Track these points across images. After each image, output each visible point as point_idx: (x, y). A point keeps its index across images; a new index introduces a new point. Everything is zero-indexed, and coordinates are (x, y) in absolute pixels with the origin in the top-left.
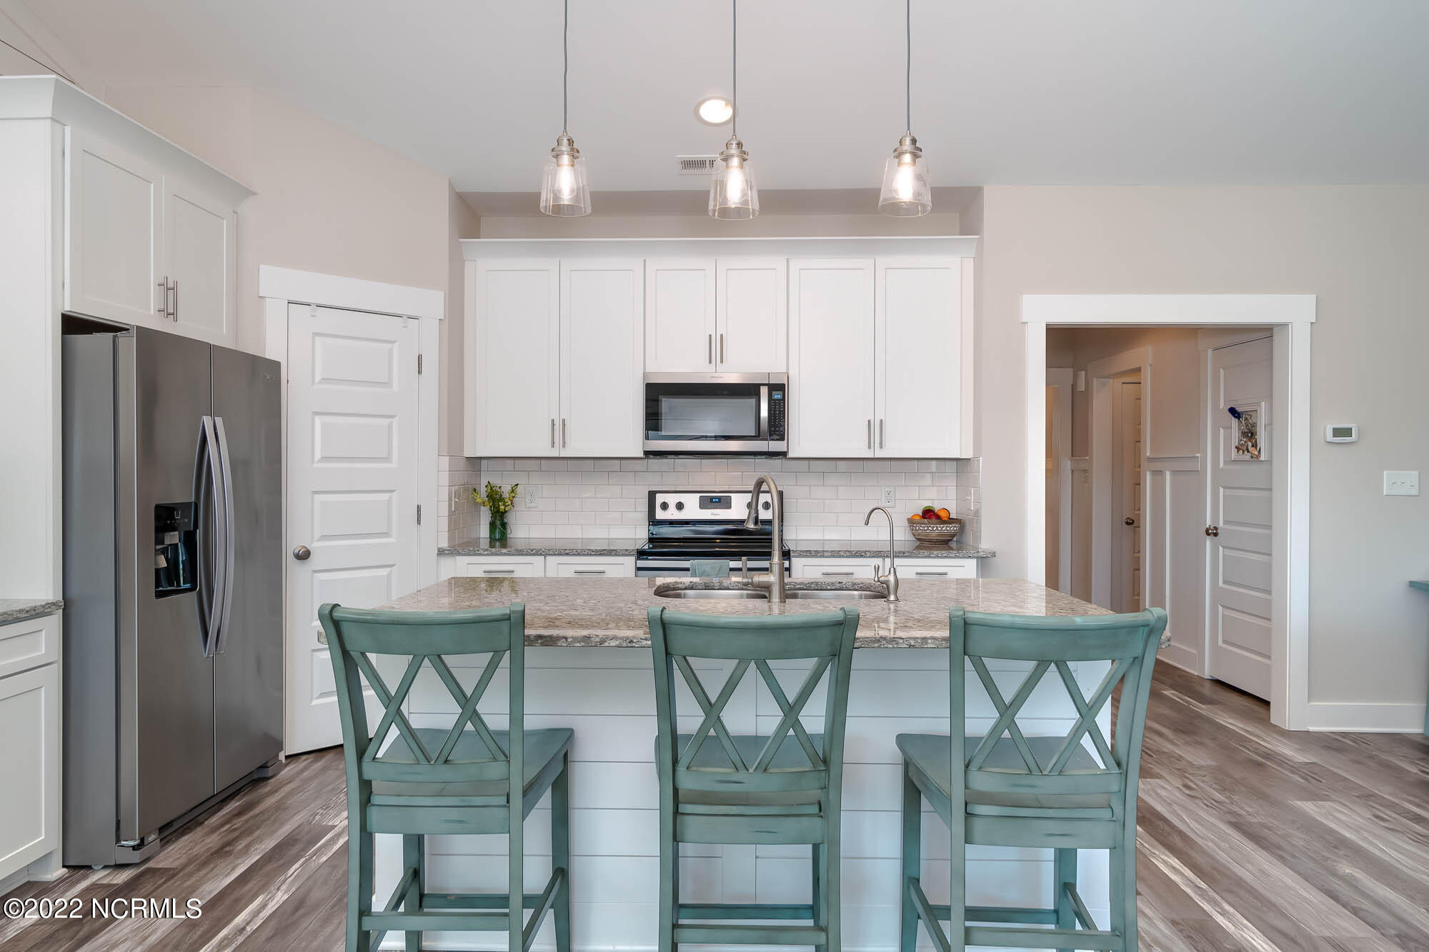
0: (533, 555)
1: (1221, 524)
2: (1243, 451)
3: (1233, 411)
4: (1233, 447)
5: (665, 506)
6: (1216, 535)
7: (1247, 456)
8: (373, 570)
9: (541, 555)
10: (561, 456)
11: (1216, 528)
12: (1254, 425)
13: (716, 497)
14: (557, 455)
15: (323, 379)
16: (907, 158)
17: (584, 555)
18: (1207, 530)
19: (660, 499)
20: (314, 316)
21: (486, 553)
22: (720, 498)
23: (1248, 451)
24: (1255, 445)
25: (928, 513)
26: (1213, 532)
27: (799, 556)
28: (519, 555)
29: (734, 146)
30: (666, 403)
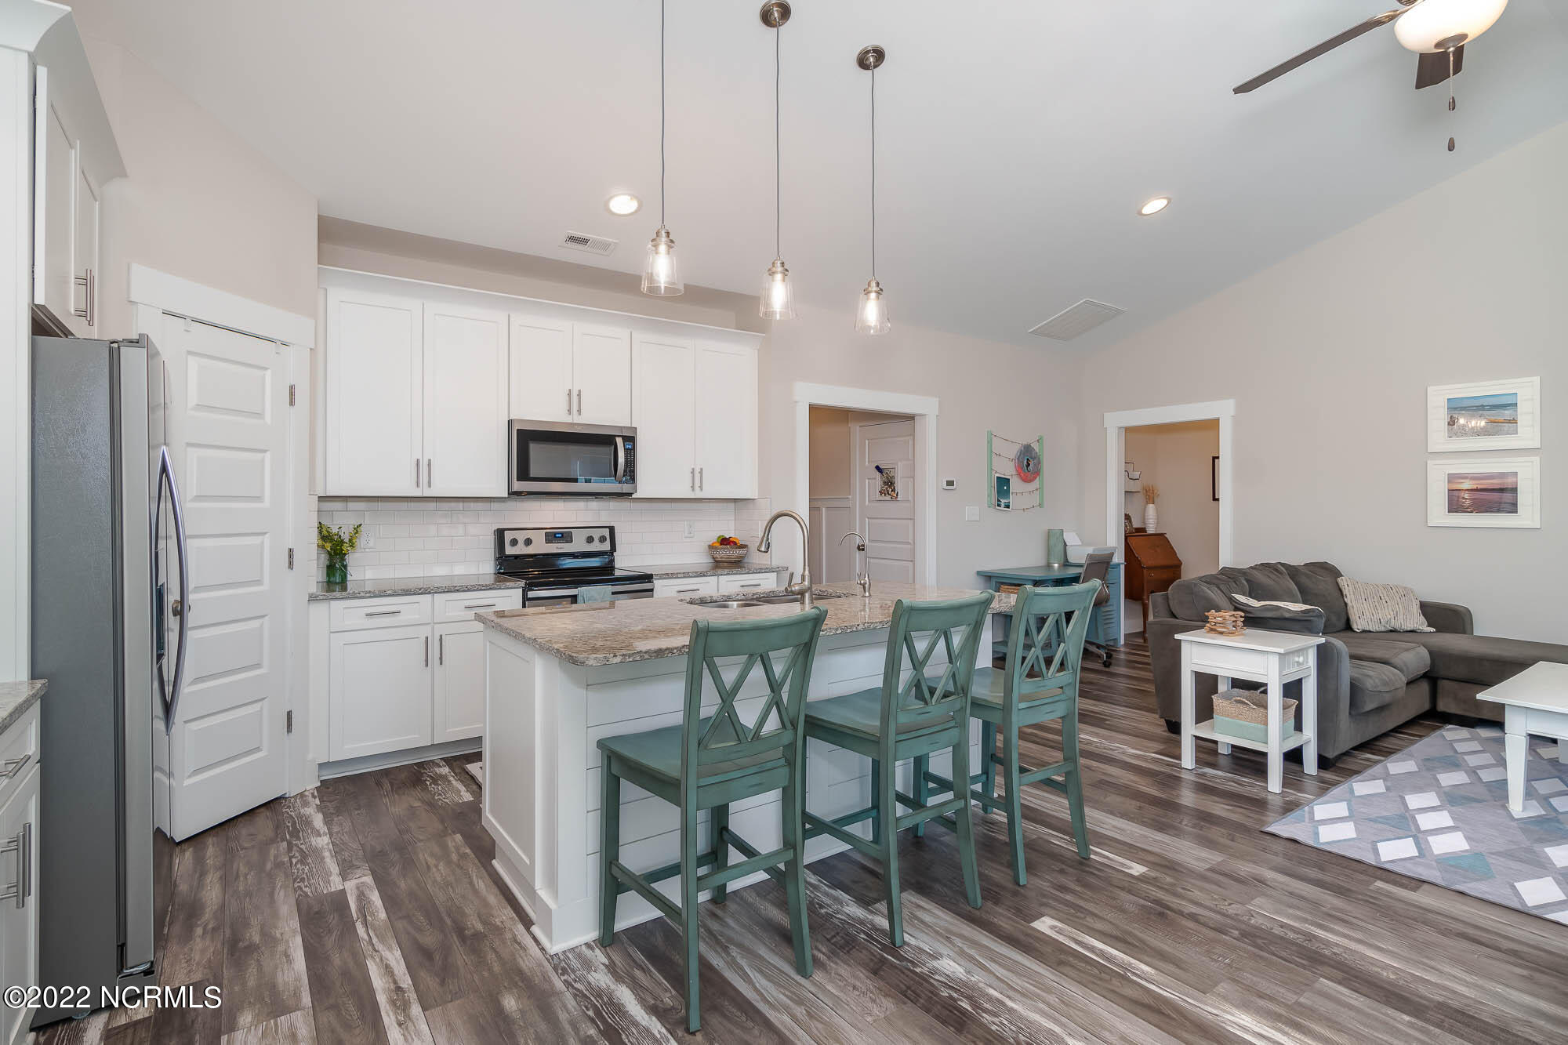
0: (422, 594)
1: (867, 542)
2: (885, 495)
3: (878, 468)
4: (878, 492)
5: (514, 542)
6: (863, 550)
7: (888, 498)
8: (240, 624)
9: (429, 593)
10: (424, 495)
11: (863, 545)
12: (893, 477)
13: (558, 533)
14: (420, 495)
15: (198, 405)
16: (873, 295)
17: (474, 590)
18: (859, 546)
19: (508, 536)
20: (188, 331)
21: (368, 595)
22: (562, 534)
23: (889, 494)
24: (893, 490)
25: (725, 541)
26: (861, 548)
27: (661, 578)
28: (406, 595)
29: (779, 265)
30: (534, 448)
